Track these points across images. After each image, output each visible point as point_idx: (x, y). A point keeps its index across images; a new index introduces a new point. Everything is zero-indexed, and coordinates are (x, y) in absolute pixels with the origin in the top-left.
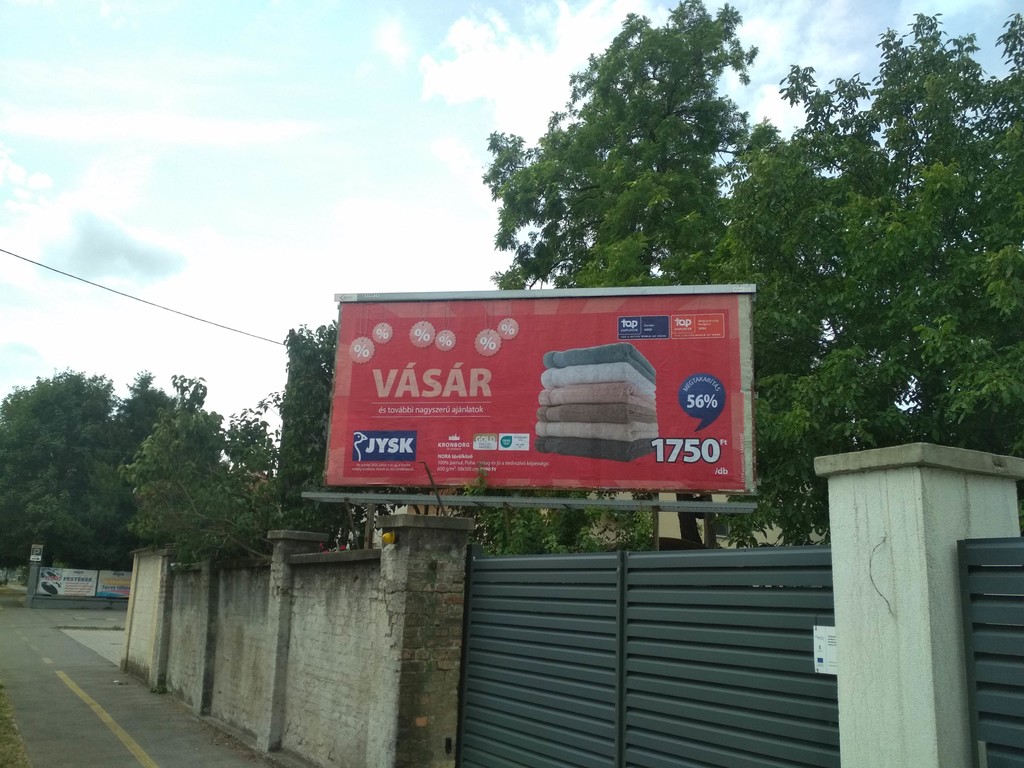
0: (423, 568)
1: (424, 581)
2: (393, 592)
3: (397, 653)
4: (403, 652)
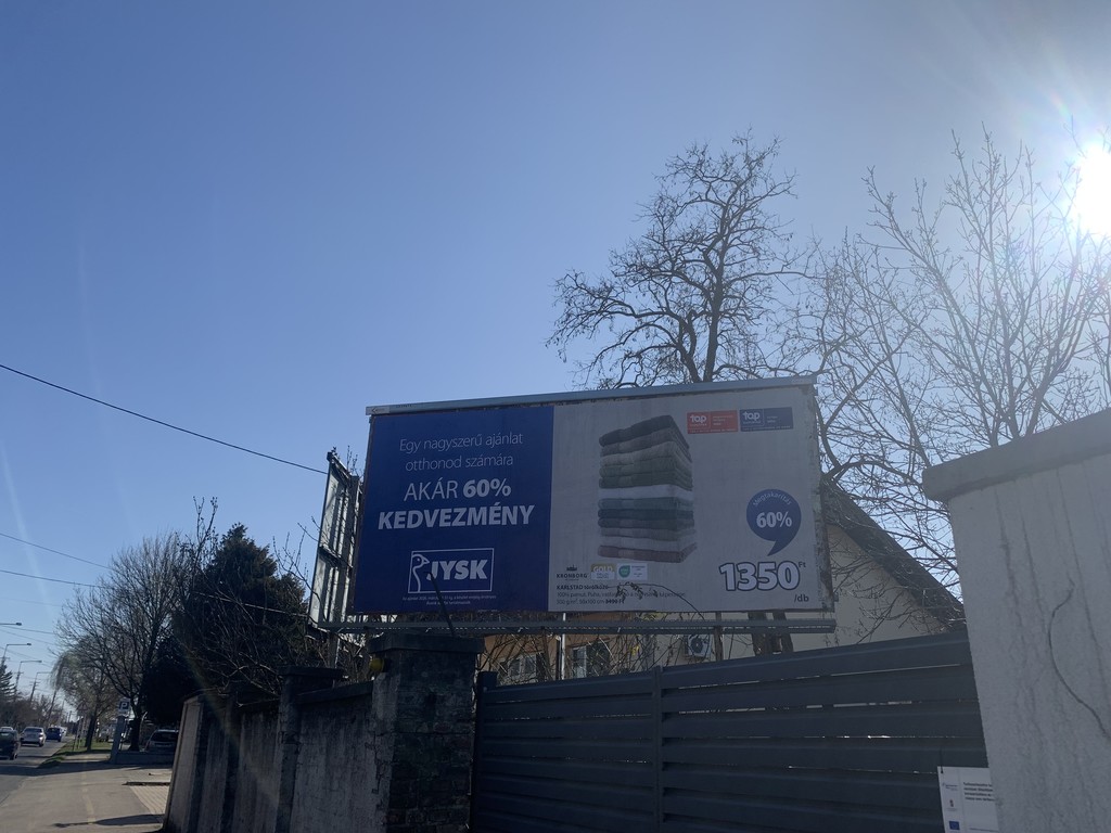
0: (418, 703)
1: (419, 720)
2: (382, 735)
3: (383, 814)
4: (389, 814)
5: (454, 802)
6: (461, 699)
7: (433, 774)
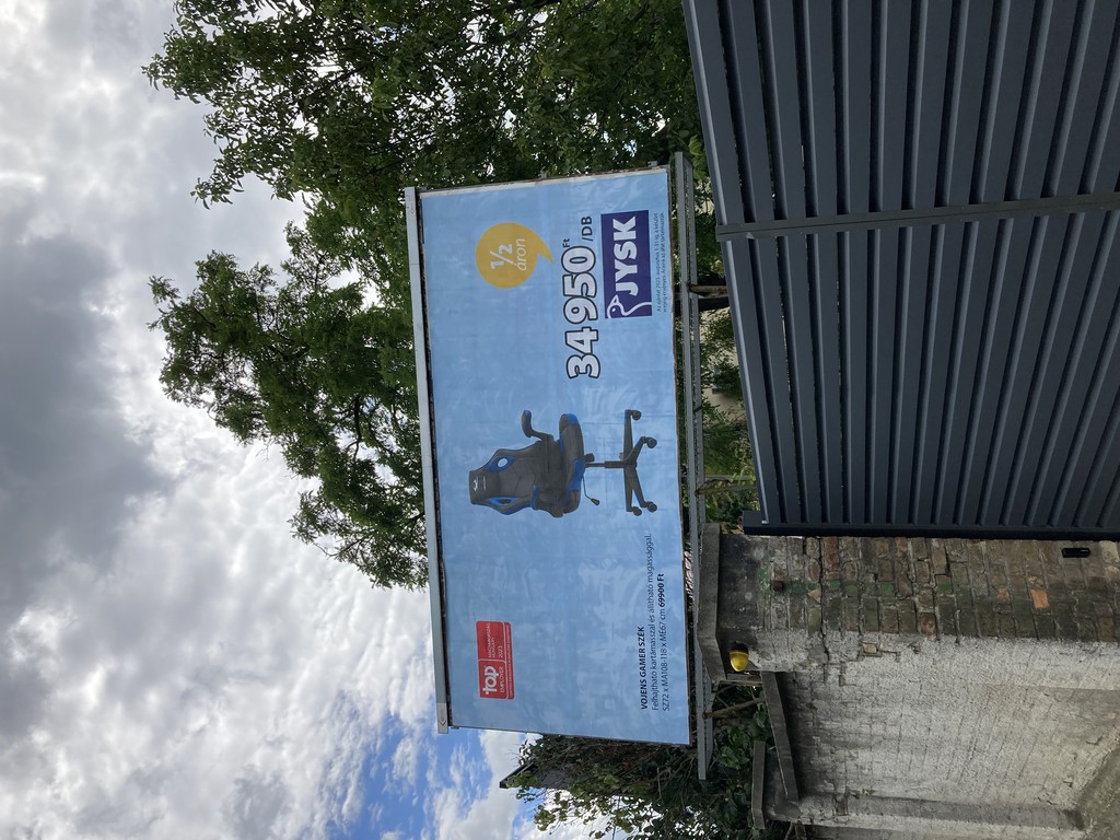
0: (784, 603)
1: (805, 601)
2: (827, 652)
3: (927, 643)
4: (924, 632)
5: (905, 555)
6: (778, 551)
7: (872, 580)
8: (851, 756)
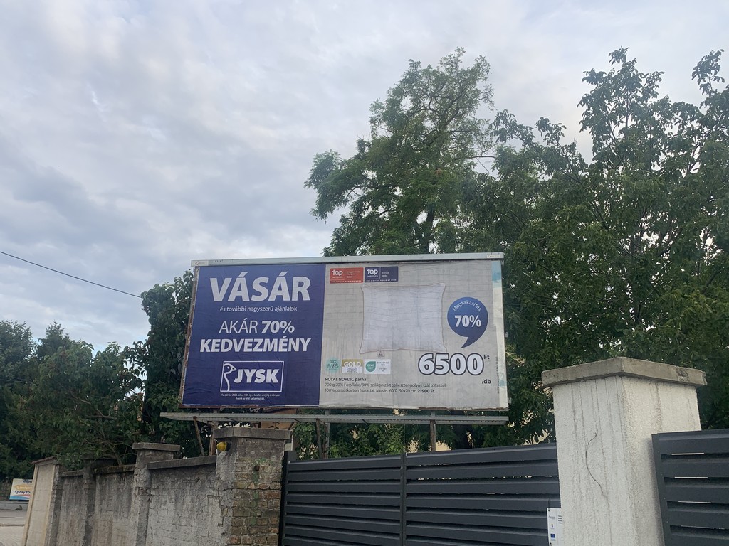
0: (249, 470)
1: (249, 481)
2: (224, 490)
3: (226, 539)
4: (232, 538)
5: (269, 532)
6: (274, 468)
7: (258, 514)
8: (171, 499)
